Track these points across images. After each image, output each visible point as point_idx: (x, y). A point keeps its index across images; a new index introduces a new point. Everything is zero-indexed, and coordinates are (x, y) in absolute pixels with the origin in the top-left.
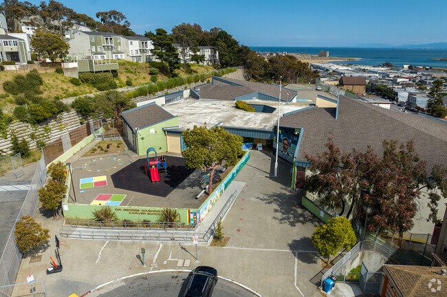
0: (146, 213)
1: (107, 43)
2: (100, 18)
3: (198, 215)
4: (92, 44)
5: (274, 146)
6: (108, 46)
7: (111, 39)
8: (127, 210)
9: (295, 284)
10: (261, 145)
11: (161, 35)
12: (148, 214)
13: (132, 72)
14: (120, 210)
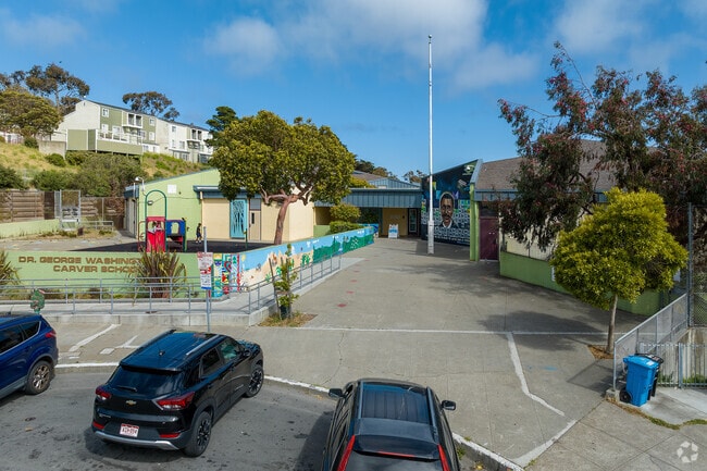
0: (99, 266)
1: (130, 122)
2: (130, 103)
3: (234, 268)
4: (103, 121)
5: (423, 222)
6: (132, 129)
7: (138, 118)
8: (49, 260)
9: (526, 390)
10: (396, 227)
11: (224, 114)
12: (104, 269)
13: (168, 169)
14: (31, 259)
